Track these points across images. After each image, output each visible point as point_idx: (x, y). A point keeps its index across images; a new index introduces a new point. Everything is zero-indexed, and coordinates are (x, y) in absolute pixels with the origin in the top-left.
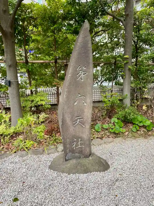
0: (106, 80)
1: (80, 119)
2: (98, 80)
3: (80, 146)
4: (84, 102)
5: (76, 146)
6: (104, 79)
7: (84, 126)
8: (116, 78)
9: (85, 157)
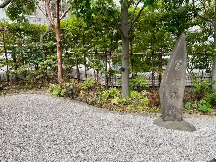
0: (196, 68)
1: (175, 94)
2: (189, 68)
3: (174, 113)
4: (179, 83)
5: (172, 112)
6: (194, 67)
7: (178, 99)
8: (207, 65)
9: (178, 121)
